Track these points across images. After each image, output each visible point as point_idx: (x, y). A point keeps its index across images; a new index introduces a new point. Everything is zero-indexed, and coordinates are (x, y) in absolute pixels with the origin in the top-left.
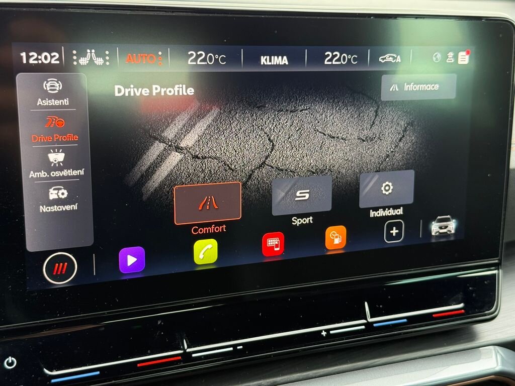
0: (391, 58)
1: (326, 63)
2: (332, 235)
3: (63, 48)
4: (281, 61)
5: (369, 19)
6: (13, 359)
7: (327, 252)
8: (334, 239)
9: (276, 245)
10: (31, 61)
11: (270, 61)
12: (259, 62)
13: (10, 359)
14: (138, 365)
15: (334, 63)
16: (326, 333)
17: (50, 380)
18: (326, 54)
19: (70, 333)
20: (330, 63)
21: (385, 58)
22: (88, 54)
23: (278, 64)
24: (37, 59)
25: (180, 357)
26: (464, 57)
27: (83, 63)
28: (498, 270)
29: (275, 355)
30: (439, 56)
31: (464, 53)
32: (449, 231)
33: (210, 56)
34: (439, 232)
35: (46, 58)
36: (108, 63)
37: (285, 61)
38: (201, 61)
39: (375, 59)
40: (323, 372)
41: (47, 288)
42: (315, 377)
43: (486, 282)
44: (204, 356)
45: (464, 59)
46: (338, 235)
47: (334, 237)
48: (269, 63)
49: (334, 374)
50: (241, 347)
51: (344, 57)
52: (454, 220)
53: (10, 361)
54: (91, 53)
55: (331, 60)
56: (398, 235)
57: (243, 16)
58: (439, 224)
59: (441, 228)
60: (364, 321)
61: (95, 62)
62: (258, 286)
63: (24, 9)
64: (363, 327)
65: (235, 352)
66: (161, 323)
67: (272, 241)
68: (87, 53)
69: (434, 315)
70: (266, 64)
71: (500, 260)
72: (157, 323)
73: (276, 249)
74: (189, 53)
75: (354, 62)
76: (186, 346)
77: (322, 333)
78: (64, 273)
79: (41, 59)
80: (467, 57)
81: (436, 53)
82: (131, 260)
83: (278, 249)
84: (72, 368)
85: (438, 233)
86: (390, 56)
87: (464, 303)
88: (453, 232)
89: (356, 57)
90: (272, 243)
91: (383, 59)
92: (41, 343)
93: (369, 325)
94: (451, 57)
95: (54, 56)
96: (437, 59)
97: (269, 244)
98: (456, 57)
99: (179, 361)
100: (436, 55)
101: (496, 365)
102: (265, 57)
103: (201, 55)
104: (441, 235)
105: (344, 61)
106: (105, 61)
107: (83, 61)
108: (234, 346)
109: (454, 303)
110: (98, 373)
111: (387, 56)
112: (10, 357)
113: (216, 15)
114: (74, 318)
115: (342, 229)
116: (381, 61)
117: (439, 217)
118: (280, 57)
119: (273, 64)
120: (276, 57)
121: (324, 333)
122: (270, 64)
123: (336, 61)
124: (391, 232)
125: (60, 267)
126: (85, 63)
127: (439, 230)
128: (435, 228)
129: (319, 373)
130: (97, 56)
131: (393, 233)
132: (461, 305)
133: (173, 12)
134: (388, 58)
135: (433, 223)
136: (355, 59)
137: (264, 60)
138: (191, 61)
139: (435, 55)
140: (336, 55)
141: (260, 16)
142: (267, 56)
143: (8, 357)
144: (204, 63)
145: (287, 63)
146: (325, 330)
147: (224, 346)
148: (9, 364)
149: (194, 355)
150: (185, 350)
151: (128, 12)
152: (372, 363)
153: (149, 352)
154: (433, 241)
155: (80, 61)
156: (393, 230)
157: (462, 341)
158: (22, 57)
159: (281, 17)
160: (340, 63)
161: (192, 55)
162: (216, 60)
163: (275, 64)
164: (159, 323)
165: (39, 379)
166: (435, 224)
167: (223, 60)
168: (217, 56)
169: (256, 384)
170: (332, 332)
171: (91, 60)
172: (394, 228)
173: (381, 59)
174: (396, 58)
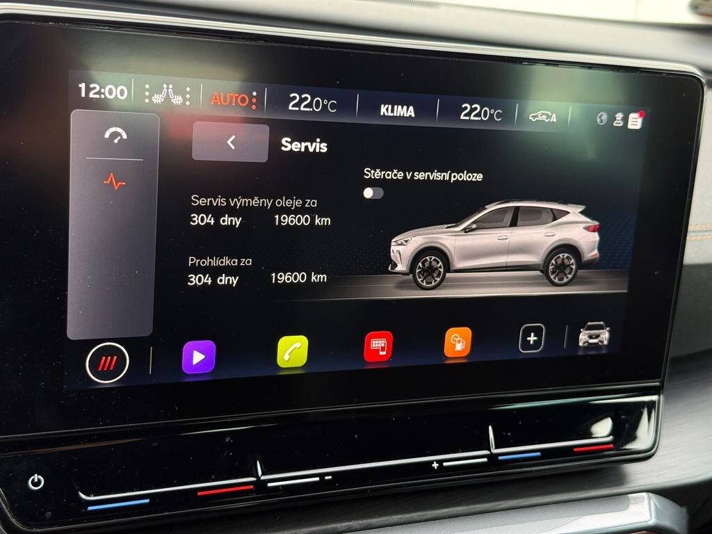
0: (544, 116)
1: (462, 117)
2: (453, 339)
3: (133, 80)
6: (40, 477)
7: (445, 360)
8: (455, 345)
9: (382, 347)
10: (91, 95)
11: (392, 111)
12: (378, 112)
13: (36, 477)
14: (199, 494)
15: (472, 118)
16: (437, 464)
17: (87, 508)
18: (463, 106)
20: (468, 118)
21: (537, 116)
22: (164, 90)
24: (99, 93)
25: (252, 487)
26: (636, 120)
27: (157, 101)
28: (659, 395)
29: (372, 490)
30: (605, 117)
31: (636, 115)
32: (600, 341)
33: (318, 101)
34: (587, 342)
35: (110, 92)
36: (188, 103)
37: (410, 112)
38: (305, 107)
39: (524, 117)
41: (90, 388)
42: (421, 522)
44: (282, 486)
45: (635, 122)
46: (461, 339)
47: (455, 341)
48: (390, 114)
49: (444, 518)
50: (330, 477)
51: (486, 111)
52: (608, 329)
53: (36, 480)
54: (168, 88)
55: (468, 114)
56: (537, 343)
57: (362, 52)
58: (589, 332)
59: (591, 337)
60: (486, 452)
61: (172, 100)
62: (356, 400)
64: (485, 460)
65: (322, 483)
66: (229, 441)
67: (377, 342)
68: (163, 88)
69: (575, 449)
70: (386, 114)
71: (662, 383)
72: (225, 440)
73: (381, 353)
74: (291, 96)
75: (498, 118)
76: (260, 472)
77: (433, 465)
78: (111, 369)
79: (104, 93)
80: (640, 120)
81: (601, 113)
82: (198, 357)
83: (384, 353)
85: (586, 344)
86: (543, 114)
87: (614, 436)
88: (606, 343)
89: (501, 112)
90: (377, 345)
91: (534, 117)
92: (76, 458)
93: (492, 457)
94: (620, 119)
95: (121, 90)
96: (602, 121)
97: (374, 346)
98: (626, 120)
99: (248, 492)
100: (601, 116)
101: (649, 518)
102: (387, 106)
103: (306, 99)
104: (591, 346)
105: (485, 116)
106: (185, 100)
107: (158, 99)
108: (321, 476)
110: (148, 501)
111: (540, 113)
112: (36, 475)
113: (328, 49)
114: (120, 428)
115: (467, 331)
116: (532, 119)
117: (589, 323)
118: (405, 107)
120: (400, 107)
121: (435, 465)
122: (392, 115)
123: (475, 116)
124: (528, 339)
125: (107, 361)
126: (160, 101)
127: (588, 339)
128: (583, 337)
129: (426, 515)
130: (175, 93)
131: (530, 341)
132: (610, 438)
134: (541, 116)
135: (582, 330)
136: (499, 115)
137: (384, 110)
138: (293, 106)
139: (599, 115)
140: (476, 108)
141: (384, 53)
142: (389, 104)
143: (34, 475)
144: (308, 109)
145: (413, 116)
146: (438, 461)
147: (308, 476)
148: (35, 484)
149: (269, 485)
150: (258, 478)
152: (492, 507)
153: (213, 477)
154: (580, 353)
155: (153, 98)
156: (530, 337)
157: (606, 485)
158: (80, 89)
159: (410, 55)
160: (480, 119)
161: (295, 98)
162: (325, 106)
163: (398, 115)
164: (227, 440)
165: (72, 505)
166: (585, 332)
167: (333, 106)
168: (326, 102)
169: (345, 526)
170: (445, 464)
171: (167, 98)
172: (532, 334)
173: (532, 117)
174: (550, 117)
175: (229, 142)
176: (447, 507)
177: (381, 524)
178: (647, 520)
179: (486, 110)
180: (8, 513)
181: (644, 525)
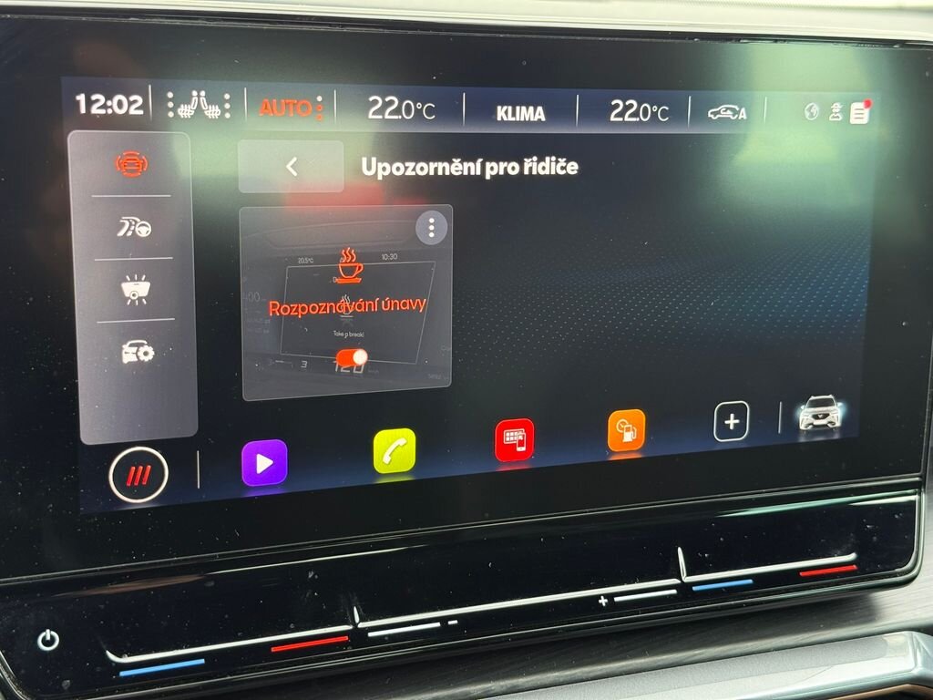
0: (729, 112)
1: (612, 119)
2: (620, 426)
3: (150, 87)
4: (532, 114)
5: (691, 41)
6: (54, 634)
7: (610, 456)
8: (623, 434)
9: (520, 441)
10: (95, 110)
11: (514, 114)
12: (494, 117)
13: (48, 634)
14: (273, 650)
15: (627, 119)
16: (606, 601)
17: (118, 674)
18: (613, 103)
19: (153, 589)
20: (621, 119)
21: (719, 112)
22: (194, 99)
23: (527, 119)
24: (104, 106)
25: (347, 638)
26: (861, 112)
27: (185, 114)
28: (920, 494)
29: (514, 638)
30: (816, 109)
31: (861, 105)
32: (830, 422)
33: (408, 105)
34: (812, 424)
35: (120, 104)
36: (228, 115)
37: (539, 114)
38: (391, 114)
39: (699, 114)
40: (601, 670)
41: (115, 509)
42: (588, 680)
43: (897, 516)
44: (389, 636)
45: (860, 115)
46: (631, 426)
47: (623, 429)
48: (510, 118)
49: (621, 674)
50: (456, 622)
51: (645, 109)
52: (840, 404)
53: (48, 638)
54: (199, 96)
55: (621, 114)
56: (740, 429)
57: (466, 34)
58: (812, 409)
59: (816, 417)
60: (675, 581)
61: (206, 112)
62: (487, 515)
63: (84, 19)
64: (674, 591)
65: (445, 631)
66: (314, 576)
67: (512, 434)
68: (192, 97)
69: (800, 574)
70: (505, 119)
71: (923, 477)
72: (308, 575)
73: (519, 449)
74: (371, 99)
75: (663, 117)
76: (357, 619)
77: (600, 601)
78: (144, 483)
79: (111, 107)
80: (867, 112)
81: (810, 104)
82: (263, 463)
83: (523, 449)
84: (157, 651)
85: (811, 426)
86: (727, 109)
87: (858, 553)
88: (838, 424)
89: (667, 108)
90: (512, 439)
91: (715, 114)
92: (102, 606)
93: (684, 588)
94: (838, 111)
95: (135, 101)
96: (812, 115)
97: (508, 439)
98: (846, 111)
99: (345, 644)
100: (811, 108)
101: (913, 666)
102: (505, 108)
103: (391, 102)
104: (817, 429)
105: (645, 116)
106: (224, 111)
107: (186, 111)
108: (443, 620)
109: (839, 552)
110: (202, 661)
111: (723, 107)
112: (48, 631)
113: (419, 32)
114: (160, 563)
115: (639, 415)
116: (712, 116)
117: (813, 398)
118: (531, 108)
119: (518, 119)
120: (524, 108)
121: (603, 601)
122: (513, 119)
123: (631, 116)
124: (727, 422)
125: (138, 472)
126: (189, 114)
127: (812, 420)
128: (805, 416)
130: (209, 103)
131: (729, 425)
132: (852, 556)
133: (343, 26)
134: (724, 112)
135: (802, 407)
136: (664, 114)
137: (502, 113)
138: (374, 113)
139: (808, 107)
140: (631, 106)
141: (497, 35)
142: (508, 105)
143: (45, 631)
144: (396, 117)
145: (543, 119)
146: (606, 596)
147: (426, 620)
148: (46, 643)
149: (371, 634)
150: (355, 625)
151: (266, 26)
152: (689, 657)
153: (292, 626)
154: (802, 440)
155: (179, 110)
156: (729, 419)
157: (851, 622)
158: (78, 102)
159: (534, 36)
160: (638, 119)
161: (376, 102)
162: (418, 112)
163: (522, 119)
164: (310, 576)
165: (98, 669)
166: (806, 410)
167: (429, 111)
168: (419, 105)
169: (480, 689)
170: (617, 599)
171: (199, 110)
172: (732, 416)
173: (712, 113)
174: (738, 112)
175: (289, 167)
176: (624, 659)
177: (530, 685)
178: (911, 668)
179: (646, 107)
180: (11, 684)
181: (906, 675)
